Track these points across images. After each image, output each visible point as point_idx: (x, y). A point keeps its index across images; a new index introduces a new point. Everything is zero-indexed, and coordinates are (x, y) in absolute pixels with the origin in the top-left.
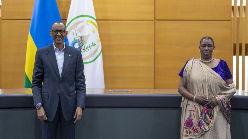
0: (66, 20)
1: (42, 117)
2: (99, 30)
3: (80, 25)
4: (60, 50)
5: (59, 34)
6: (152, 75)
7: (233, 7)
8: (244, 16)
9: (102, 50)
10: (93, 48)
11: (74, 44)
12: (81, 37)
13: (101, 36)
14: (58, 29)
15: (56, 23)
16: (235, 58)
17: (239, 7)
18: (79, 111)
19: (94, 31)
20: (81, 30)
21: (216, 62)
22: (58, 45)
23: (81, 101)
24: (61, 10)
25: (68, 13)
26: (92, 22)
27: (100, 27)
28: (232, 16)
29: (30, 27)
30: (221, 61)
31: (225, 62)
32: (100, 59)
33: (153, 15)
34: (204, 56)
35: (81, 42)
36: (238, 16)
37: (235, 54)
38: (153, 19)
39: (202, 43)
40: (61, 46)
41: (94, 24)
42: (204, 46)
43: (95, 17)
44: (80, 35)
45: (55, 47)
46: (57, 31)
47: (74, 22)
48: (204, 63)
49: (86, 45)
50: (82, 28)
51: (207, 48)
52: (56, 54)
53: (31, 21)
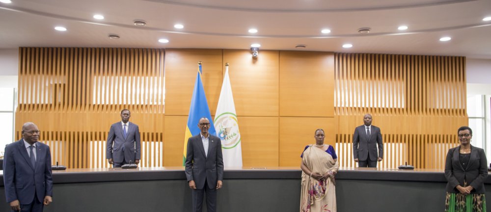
0: (214, 116)
1: (192, 187)
2: (238, 124)
3: (224, 120)
4: (206, 138)
5: (205, 126)
6: (277, 157)
7: (335, 108)
8: (343, 114)
9: (241, 139)
10: (235, 137)
11: (220, 134)
12: (225, 129)
13: (240, 128)
14: (205, 122)
15: (203, 119)
16: (337, 144)
17: (339, 108)
18: (220, 183)
19: (235, 125)
20: (225, 124)
21: (326, 147)
22: (204, 133)
23: (221, 176)
24: (210, 109)
25: (215, 111)
26: (233, 118)
27: (239, 121)
28: (335, 114)
29: (188, 121)
30: (330, 146)
31: (332, 147)
32: (239, 145)
33: (278, 113)
34: (319, 143)
35: (225, 133)
36: (339, 114)
37: (337, 142)
38: (278, 115)
39: (317, 133)
40: (206, 134)
41: (235, 119)
42: (319, 135)
43: (235, 114)
44: (224, 127)
45: (202, 136)
46: (204, 124)
47: (220, 117)
48: (318, 147)
49: (229, 135)
50: (226, 122)
51: (320, 137)
52: (203, 141)
53: (188, 117)
